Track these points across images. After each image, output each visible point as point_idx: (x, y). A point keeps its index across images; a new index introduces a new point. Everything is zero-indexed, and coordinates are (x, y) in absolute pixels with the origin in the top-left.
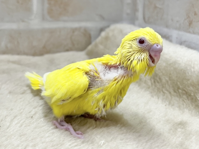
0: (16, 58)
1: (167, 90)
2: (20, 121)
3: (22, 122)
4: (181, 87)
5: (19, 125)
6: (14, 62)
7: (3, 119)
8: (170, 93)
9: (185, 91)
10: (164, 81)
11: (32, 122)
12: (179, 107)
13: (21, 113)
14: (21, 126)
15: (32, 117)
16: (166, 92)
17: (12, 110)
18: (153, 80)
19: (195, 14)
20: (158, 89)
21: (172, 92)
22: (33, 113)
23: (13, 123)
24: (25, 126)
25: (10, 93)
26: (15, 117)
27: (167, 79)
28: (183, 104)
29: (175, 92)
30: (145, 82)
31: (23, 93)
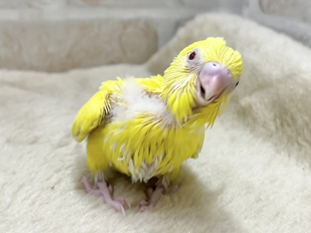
0: (15, 75)
1: (307, 141)
2: (32, 194)
3: (34, 196)
5: (29, 201)
6: (13, 84)
10: (300, 122)
11: (53, 196)
13: (32, 180)
14: (33, 203)
15: (53, 188)
16: (304, 143)
17: (14, 173)
18: (278, 122)
20: (289, 139)
22: (53, 180)
24: (40, 205)
25: (8, 141)
26: (21, 187)
27: (307, 119)
30: (264, 125)
31: (34, 142)
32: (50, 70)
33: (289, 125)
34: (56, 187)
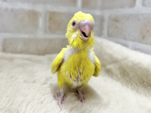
0: (28, 56)
1: (134, 82)
2: (33, 106)
3: (34, 107)
4: (145, 80)
5: (32, 110)
6: (27, 59)
7: (20, 105)
8: (136, 84)
9: (149, 83)
10: (131, 76)
11: (42, 107)
12: (146, 95)
13: (34, 99)
14: (34, 111)
15: (42, 102)
16: (133, 83)
17: (26, 96)
18: (122, 75)
19: (148, 31)
20: (127, 81)
21: (139, 84)
22: (42, 99)
23: (28, 108)
24: (37, 111)
25: (25, 82)
26: (29, 102)
27: (134, 74)
28: (148, 93)
29: (140, 83)
30: (116, 76)
31: (34, 82)
32: (39, 54)
33: (126, 76)
34: (43, 102)
